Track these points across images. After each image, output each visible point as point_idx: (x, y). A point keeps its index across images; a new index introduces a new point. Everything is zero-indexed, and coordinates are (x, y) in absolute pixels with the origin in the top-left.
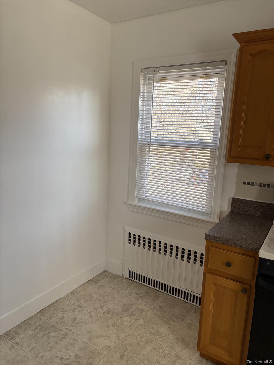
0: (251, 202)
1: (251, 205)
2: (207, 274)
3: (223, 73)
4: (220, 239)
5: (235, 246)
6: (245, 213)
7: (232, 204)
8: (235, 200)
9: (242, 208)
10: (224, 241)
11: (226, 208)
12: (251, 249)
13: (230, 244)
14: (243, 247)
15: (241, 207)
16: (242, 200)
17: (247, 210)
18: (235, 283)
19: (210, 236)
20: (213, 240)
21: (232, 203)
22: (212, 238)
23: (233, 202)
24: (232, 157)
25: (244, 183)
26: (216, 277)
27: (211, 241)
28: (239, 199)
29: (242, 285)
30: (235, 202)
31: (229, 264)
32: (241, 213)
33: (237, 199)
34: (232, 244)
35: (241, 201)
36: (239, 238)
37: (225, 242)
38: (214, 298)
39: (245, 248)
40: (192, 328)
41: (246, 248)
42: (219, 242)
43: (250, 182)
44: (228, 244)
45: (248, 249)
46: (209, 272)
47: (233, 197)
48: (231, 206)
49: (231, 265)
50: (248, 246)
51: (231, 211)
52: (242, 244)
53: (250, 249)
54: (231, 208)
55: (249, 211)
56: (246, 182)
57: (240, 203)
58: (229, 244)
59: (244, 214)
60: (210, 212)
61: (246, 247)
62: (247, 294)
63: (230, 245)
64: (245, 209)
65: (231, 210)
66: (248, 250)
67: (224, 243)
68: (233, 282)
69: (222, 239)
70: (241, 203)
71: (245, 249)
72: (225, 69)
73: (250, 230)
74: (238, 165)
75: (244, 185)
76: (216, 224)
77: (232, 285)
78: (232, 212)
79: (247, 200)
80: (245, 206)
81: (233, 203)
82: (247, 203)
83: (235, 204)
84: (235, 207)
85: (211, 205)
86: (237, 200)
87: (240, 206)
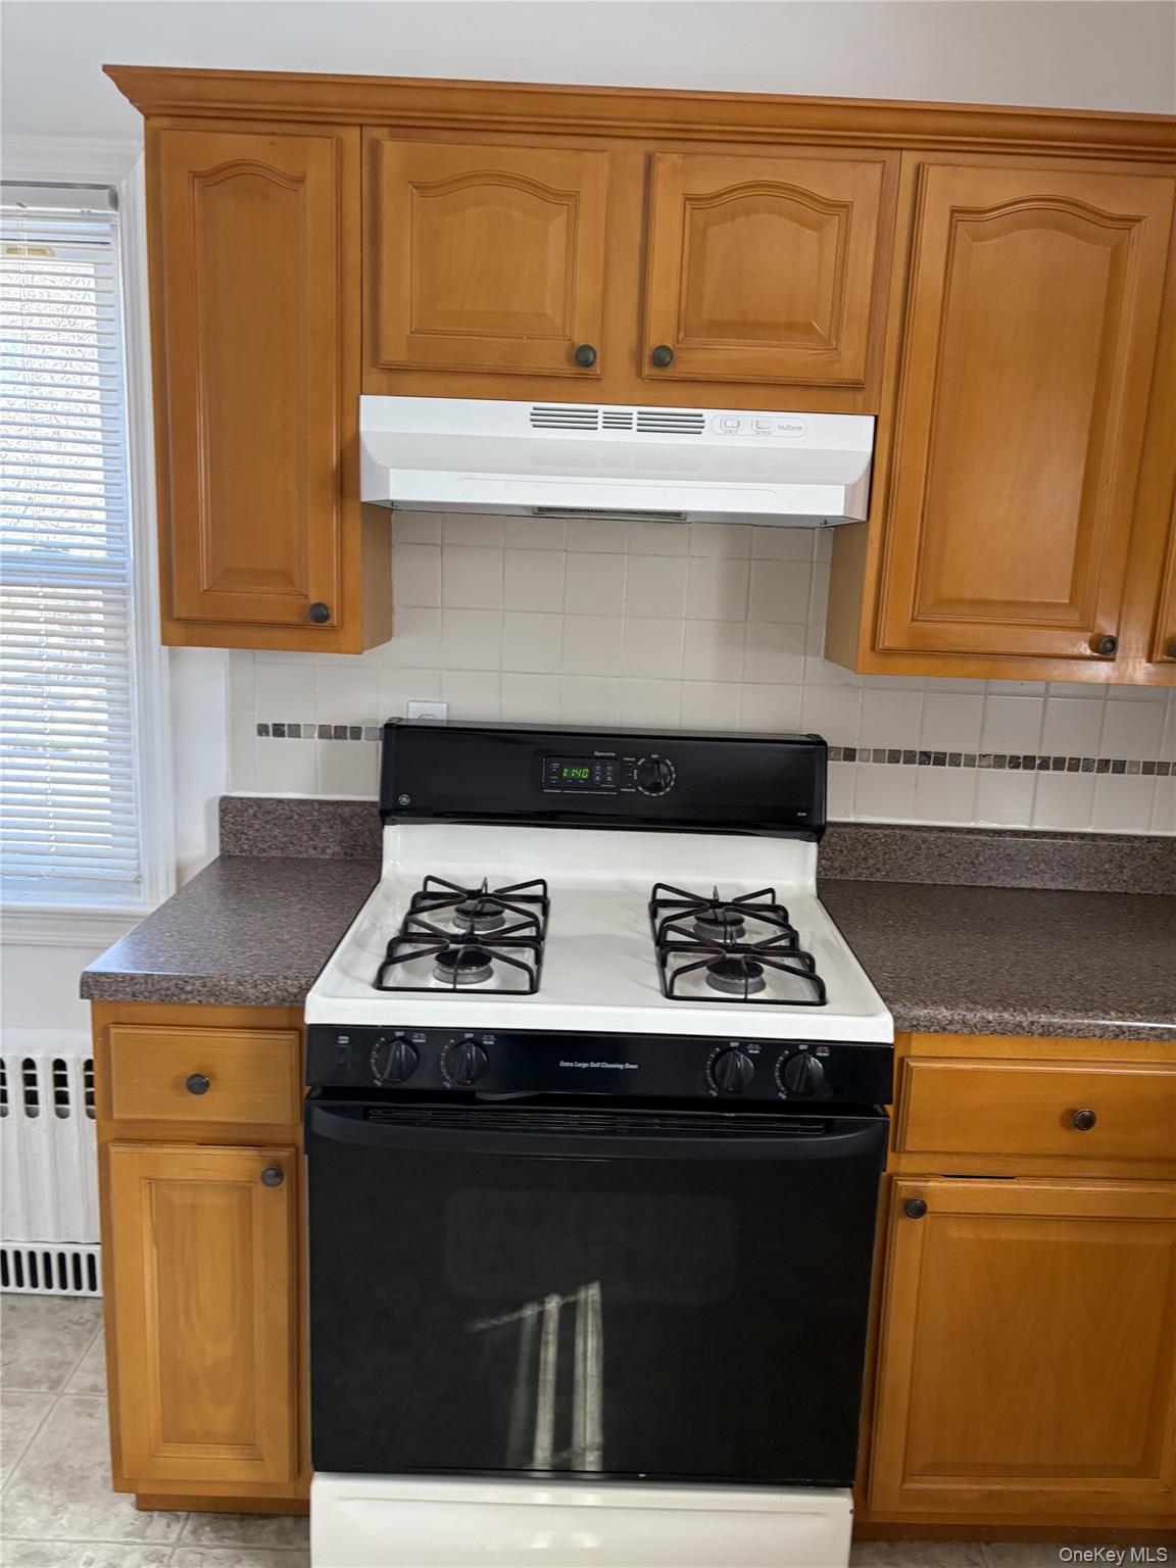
0: (297, 805)
1: (296, 817)
2: (114, 1149)
3: (108, 243)
4: (150, 983)
5: (212, 1001)
6: (280, 855)
7: (222, 826)
8: (230, 806)
9: (265, 834)
10: (168, 989)
11: (202, 844)
12: (276, 997)
13: (193, 998)
14: (248, 998)
15: (258, 830)
16: (258, 802)
17: (284, 839)
18: (234, 1152)
19: (104, 979)
20: (121, 996)
21: (222, 820)
22: (113, 988)
23: (225, 815)
24: (179, 620)
25: (263, 730)
26: (149, 1150)
27: (111, 999)
28: (249, 799)
29: (264, 1153)
30: (234, 814)
31: (198, 1084)
32: (265, 855)
33: (241, 799)
34: (199, 995)
35: (256, 808)
36: (229, 965)
37: (169, 992)
38: (156, 1244)
39: (253, 1000)
40: (99, 1404)
41: (258, 998)
42: (146, 997)
43: (283, 725)
44: (183, 997)
45: (266, 1000)
46: (121, 1140)
47: (224, 794)
48: (221, 834)
49: (207, 1084)
50: (266, 990)
51: (220, 857)
52: (241, 985)
53: (273, 1001)
54: (222, 841)
55: (292, 843)
56: (266, 726)
57: (255, 814)
58: (190, 996)
59: (273, 857)
60: (136, 872)
61: (258, 994)
62: (284, 1185)
63: (193, 1001)
64: (275, 837)
65: (222, 849)
66: (266, 1004)
67: (167, 995)
68: (226, 1152)
69: (158, 982)
70: (258, 814)
71: (254, 1003)
72: (114, 226)
73: (284, 920)
74: (227, 654)
75: (261, 738)
76: (143, 920)
77: (226, 1164)
78: (225, 858)
79: (280, 801)
80: (275, 824)
81: (227, 818)
82: (281, 814)
83: (233, 823)
84: (234, 835)
85: (134, 839)
86: (239, 806)
87: (257, 827)
